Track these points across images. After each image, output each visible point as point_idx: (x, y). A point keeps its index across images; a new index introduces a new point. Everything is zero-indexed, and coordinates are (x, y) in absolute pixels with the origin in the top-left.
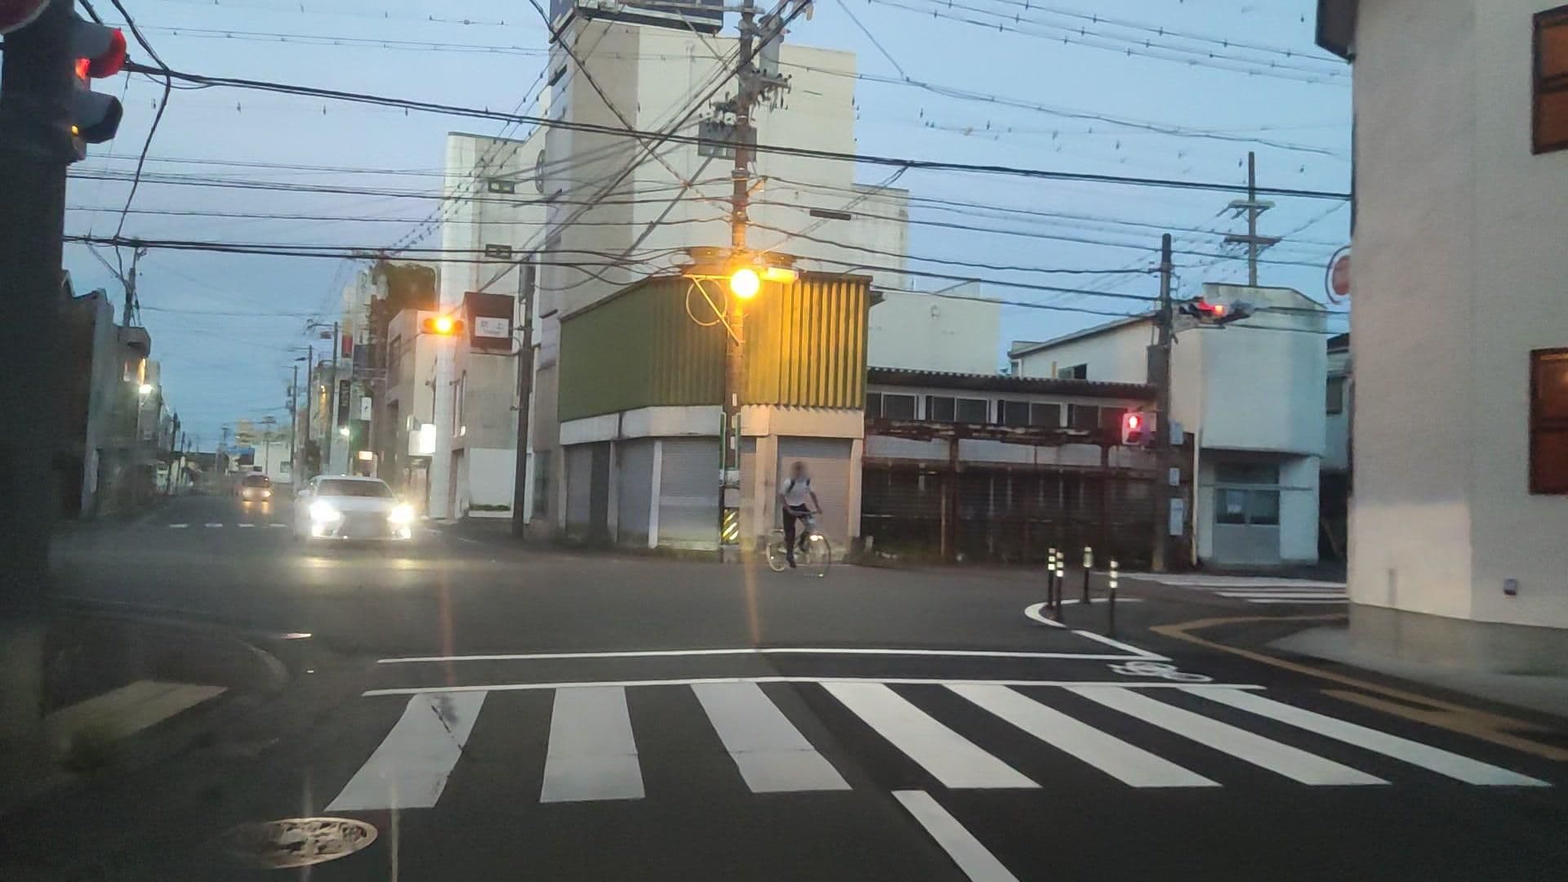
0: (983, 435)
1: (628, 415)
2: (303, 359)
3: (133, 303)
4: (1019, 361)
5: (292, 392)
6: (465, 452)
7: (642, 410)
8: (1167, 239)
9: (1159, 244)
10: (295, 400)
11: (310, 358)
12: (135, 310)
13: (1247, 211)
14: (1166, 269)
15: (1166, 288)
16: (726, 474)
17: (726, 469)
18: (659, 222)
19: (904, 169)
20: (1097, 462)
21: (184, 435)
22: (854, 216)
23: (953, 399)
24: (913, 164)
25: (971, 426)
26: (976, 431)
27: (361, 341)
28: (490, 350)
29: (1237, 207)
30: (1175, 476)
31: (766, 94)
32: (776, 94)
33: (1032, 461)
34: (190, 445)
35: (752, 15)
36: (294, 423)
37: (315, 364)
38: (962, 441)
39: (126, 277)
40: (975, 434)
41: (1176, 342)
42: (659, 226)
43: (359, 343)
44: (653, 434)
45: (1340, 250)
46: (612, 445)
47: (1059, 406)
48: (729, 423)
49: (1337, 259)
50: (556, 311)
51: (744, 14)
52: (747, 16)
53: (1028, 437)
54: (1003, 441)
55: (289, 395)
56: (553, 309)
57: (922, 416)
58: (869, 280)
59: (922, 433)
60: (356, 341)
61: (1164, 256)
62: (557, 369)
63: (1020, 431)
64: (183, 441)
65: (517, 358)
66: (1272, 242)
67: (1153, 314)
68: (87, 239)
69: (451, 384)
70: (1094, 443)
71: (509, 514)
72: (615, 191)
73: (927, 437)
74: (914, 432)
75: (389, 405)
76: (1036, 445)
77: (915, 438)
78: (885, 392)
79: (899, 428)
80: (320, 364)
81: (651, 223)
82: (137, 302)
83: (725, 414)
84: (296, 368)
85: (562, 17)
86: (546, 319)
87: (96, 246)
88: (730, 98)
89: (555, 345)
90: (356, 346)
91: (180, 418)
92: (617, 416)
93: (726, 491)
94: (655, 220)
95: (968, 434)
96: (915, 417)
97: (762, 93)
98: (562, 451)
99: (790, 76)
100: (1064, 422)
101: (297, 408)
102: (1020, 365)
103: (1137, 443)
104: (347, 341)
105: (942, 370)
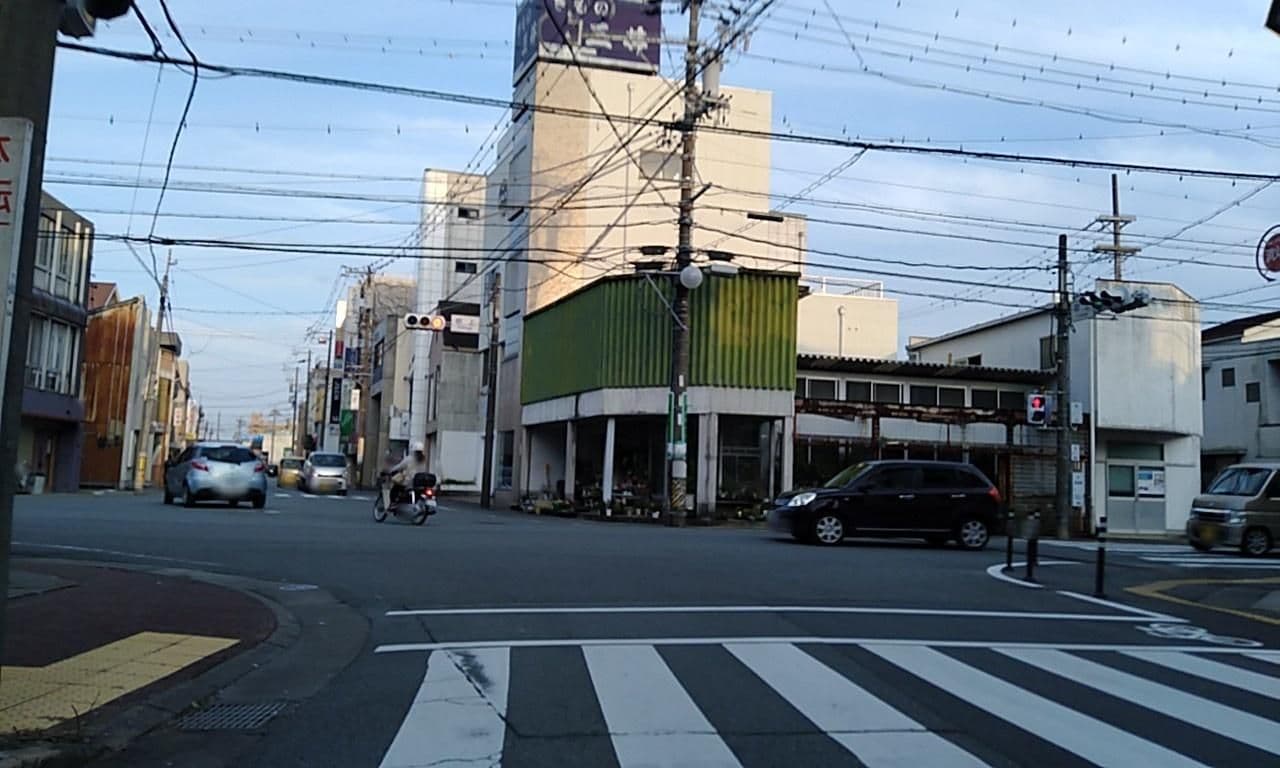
0: (901, 414)
1: (584, 397)
2: (304, 361)
3: (166, 304)
4: (917, 353)
5: (294, 389)
6: (438, 434)
7: (596, 393)
8: (1063, 239)
9: (1056, 243)
10: (296, 396)
11: (309, 360)
12: (167, 309)
13: (1112, 224)
14: (1063, 266)
15: (1062, 282)
16: (674, 448)
17: (674, 442)
18: (614, 225)
19: (863, 152)
20: (1003, 441)
21: (207, 424)
22: (785, 218)
23: (870, 383)
24: (871, 147)
25: (891, 407)
26: (894, 410)
27: (351, 344)
28: (460, 349)
29: (1102, 221)
30: (1076, 452)
31: (710, 114)
32: (719, 113)
33: (944, 439)
34: (211, 433)
35: (696, 48)
36: (295, 415)
37: (313, 366)
38: (882, 420)
39: (161, 282)
40: (893, 414)
41: (1074, 331)
42: (615, 228)
43: (349, 346)
44: (606, 413)
45: (1273, 228)
46: (569, 425)
47: (963, 390)
48: (676, 402)
49: (1267, 238)
50: (518, 312)
51: (690, 48)
52: (692, 49)
53: (940, 416)
54: (919, 419)
55: (291, 391)
56: (516, 309)
57: (843, 397)
58: (797, 276)
59: (843, 412)
60: (347, 345)
61: (1060, 253)
62: (520, 359)
63: (933, 411)
64: (206, 429)
65: (482, 355)
66: (1133, 251)
67: (1052, 307)
68: (126, 238)
69: (426, 377)
70: (999, 422)
71: (479, 487)
72: (577, 197)
73: (851, 416)
74: (840, 411)
75: (373, 398)
76: (948, 424)
77: (839, 416)
78: (809, 377)
79: (827, 407)
80: (317, 367)
81: (609, 226)
82: (169, 304)
83: (673, 393)
84: (297, 369)
85: (525, 64)
86: (510, 319)
87: (134, 244)
88: (676, 118)
89: (517, 341)
90: (348, 349)
91: (204, 411)
92: (573, 398)
93: (675, 463)
94: (611, 223)
95: (888, 414)
96: (836, 398)
97: (706, 111)
98: (524, 432)
99: (731, 97)
100: (968, 403)
101: (298, 403)
102: (918, 357)
103: (1042, 422)
104: (339, 345)
105: (861, 357)
